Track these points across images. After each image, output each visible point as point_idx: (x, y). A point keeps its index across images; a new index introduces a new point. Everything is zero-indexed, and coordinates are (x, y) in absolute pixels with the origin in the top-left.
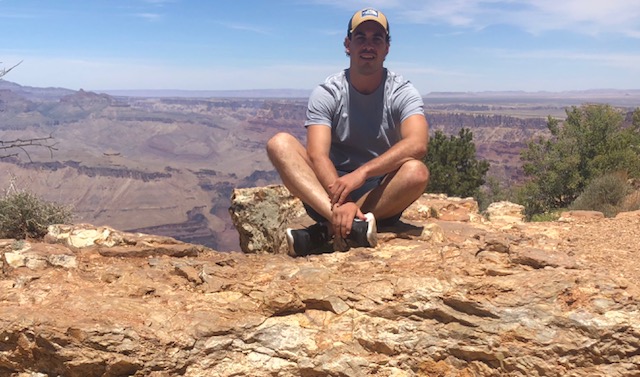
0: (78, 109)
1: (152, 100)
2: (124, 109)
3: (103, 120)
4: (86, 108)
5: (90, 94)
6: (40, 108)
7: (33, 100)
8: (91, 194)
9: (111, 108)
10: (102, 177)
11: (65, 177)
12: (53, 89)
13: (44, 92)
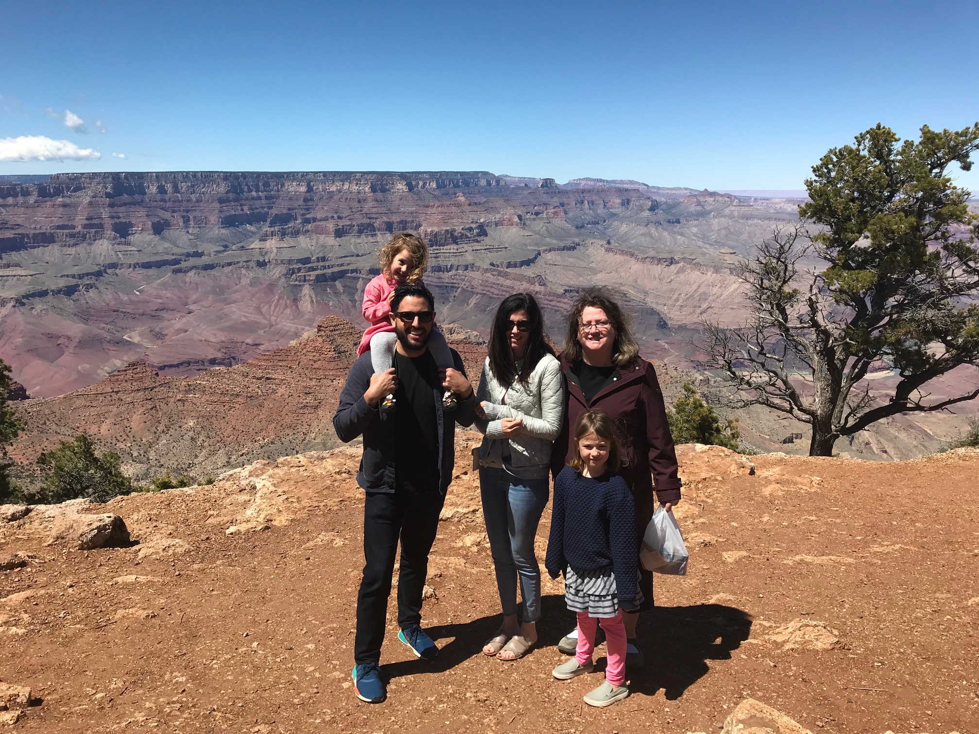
0: (699, 208)
1: (777, 200)
2: (747, 209)
3: (723, 219)
4: (708, 208)
5: (713, 194)
6: (664, 207)
7: (658, 199)
8: (701, 290)
9: (733, 208)
10: (714, 275)
11: (678, 272)
12: (679, 189)
13: (670, 192)
